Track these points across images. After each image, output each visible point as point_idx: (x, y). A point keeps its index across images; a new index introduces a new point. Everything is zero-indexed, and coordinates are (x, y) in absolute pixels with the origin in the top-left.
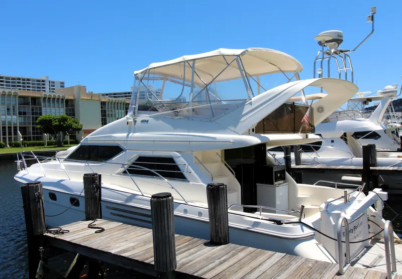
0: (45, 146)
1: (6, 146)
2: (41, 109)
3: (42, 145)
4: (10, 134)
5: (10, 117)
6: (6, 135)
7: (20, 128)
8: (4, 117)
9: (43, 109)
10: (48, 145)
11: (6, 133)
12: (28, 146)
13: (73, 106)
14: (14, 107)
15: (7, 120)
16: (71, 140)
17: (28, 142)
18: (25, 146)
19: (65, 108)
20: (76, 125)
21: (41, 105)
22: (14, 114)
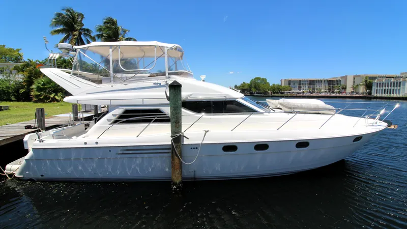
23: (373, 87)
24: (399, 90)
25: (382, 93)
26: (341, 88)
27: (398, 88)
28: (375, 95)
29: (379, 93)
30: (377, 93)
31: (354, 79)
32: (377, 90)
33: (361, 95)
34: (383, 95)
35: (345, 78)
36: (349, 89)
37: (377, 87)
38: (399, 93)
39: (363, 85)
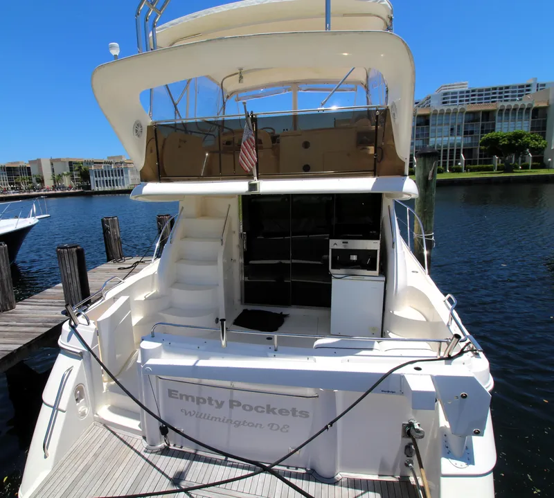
0: (495, 171)
1: (446, 171)
2: (494, 125)
3: (491, 169)
4: (451, 157)
5: (453, 138)
6: (446, 159)
7: (464, 150)
8: (447, 138)
9: (498, 125)
10: (498, 170)
11: (453, 156)
12: (471, 171)
13: (545, 115)
14: (459, 126)
15: (450, 142)
16: (535, 163)
17: (472, 166)
18: (467, 171)
19: (531, 119)
20: (537, 143)
21: (494, 120)
22: (458, 135)
23: (91, 178)
24: (123, 179)
25: (104, 186)
26: (34, 180)
27: (122, 177)
28: (96, 189)
29: (100, 186)
30: (97, 186)
31: (52, 164)
32: (97, 181)
33: (77, 191)
34: (107, 189)
35: (38, 162)
36: (49, 183)
37: (96, 177)
38: (124, 185)
39: (68, 174)
